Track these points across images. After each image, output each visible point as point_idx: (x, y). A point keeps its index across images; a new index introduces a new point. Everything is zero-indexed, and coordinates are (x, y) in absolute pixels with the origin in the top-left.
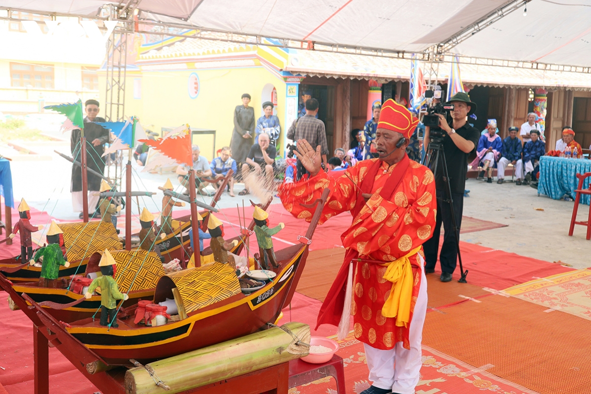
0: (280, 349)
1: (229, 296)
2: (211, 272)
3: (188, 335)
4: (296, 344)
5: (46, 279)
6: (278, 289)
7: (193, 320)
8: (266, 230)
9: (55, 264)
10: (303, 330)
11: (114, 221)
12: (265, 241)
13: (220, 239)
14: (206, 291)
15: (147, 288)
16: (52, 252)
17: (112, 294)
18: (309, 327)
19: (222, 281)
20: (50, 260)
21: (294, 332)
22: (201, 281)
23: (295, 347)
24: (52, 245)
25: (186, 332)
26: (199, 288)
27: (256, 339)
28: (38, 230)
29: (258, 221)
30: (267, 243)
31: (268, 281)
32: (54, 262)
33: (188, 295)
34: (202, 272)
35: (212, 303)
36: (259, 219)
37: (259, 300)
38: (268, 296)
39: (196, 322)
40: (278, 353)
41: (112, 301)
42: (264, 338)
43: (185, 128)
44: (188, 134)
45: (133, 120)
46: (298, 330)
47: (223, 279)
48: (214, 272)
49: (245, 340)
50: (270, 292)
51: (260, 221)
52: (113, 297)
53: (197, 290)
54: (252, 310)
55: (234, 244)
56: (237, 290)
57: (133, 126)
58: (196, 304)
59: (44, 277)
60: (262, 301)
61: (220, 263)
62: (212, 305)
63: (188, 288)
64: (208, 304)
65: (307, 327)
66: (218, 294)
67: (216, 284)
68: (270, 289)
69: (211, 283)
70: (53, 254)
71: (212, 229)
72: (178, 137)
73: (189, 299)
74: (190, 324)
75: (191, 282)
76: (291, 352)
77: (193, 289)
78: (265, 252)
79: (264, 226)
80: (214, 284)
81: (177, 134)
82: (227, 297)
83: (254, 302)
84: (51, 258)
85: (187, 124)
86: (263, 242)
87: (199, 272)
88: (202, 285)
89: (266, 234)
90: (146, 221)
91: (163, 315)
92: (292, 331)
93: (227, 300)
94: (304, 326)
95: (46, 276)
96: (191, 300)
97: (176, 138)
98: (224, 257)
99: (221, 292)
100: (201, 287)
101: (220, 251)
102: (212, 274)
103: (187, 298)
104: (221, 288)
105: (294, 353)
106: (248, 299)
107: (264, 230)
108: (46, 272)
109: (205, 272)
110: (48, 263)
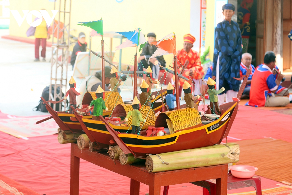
0: (223, 155)
1: (196, 125)
2: (186, 112)
3: (175, 143)
4: (232, 154)
5: (96, 116)
6: (221, 125)
7: (178, 134)
8: (215, 91)
9: (102, 109)
10: (235, 146)
11: (119, 91)
12: (214, 98)
13: (190, 94)
14: (184, 121)
15: (147, 125)
16: (100, 102)
17: (139, 119)
18: (239, 145)
19: (191, 116)
20: (98, 106)
21: (231, 147)
22: (181, 116)
23: (231, 155)
24: (99, 98)
25: (174, 141)
26: (180, 119)
27: (210, 148)
28: (80, 95)
29: (210, 86)
30: (214, 99)
31: (216, 119)
32: (101, 107)
33: (175, 122)
34: (181, 111)
35: (187, 127)
36: (210, 85)
37: (211, 129)
38: (216, 127)
39: (179, 135)
40: (222, 157)
41: (139, 122)
42: (214, 148)
43: (173, 34)
44: (174, 37)
45: (139, 30)
46: (233, 146)
47: (192, 116)
48: (187, 112)
49: (204, 148)
50: (217, 125)
51: (211, 86)
52: (140, 120)
53: (179, 120)
54: (208, 134)
55: (197, 97)
56: (199, 122)
57: (139, 34)
58: (179, 127)
59: (95, 116)
60: (213, 129)
61: (190, 108)
62: (187, 128)
63: (175, 118)
64: (185, 128)
65: (238, 145)
66: (190, 123)
67: (189, 118)
68: (217, 123)
69: (186, 117)
70: (100, 103)
71: (185, 89)
72: (169, 39)
73: (176, 124)
74: (176, 136)
75: (176, 116)
76: (229, 157)
77: (178, 119)
78: (214, 104)
79: (213, 89)
80: (187, 117)
81: (168, 38)
82: (195, 125)
83: (209, 129)
84: (99, 105)
85: (174, 33)
86: (212, 98)
87: (179, 111)
88: (182, 118)
89: (215, 93)
90: (144, 88)
91: (163, 131)
92: (229, 146)
93: (194, 126)
94: (236, 144)
95: (96, 115)
96: (177, 125)
97: (168, 40)
98: (192, 104)
99: (192, 122)
100: (181, 118)
101: (190, 101)
102: (186, 113)
103: (175, 123)
104: (191, 120)
105: (231, 158)
106: (206, 127)
107: (213, 91)
108: (96, 113)
109: (183, 112)
110: (97, 108)
